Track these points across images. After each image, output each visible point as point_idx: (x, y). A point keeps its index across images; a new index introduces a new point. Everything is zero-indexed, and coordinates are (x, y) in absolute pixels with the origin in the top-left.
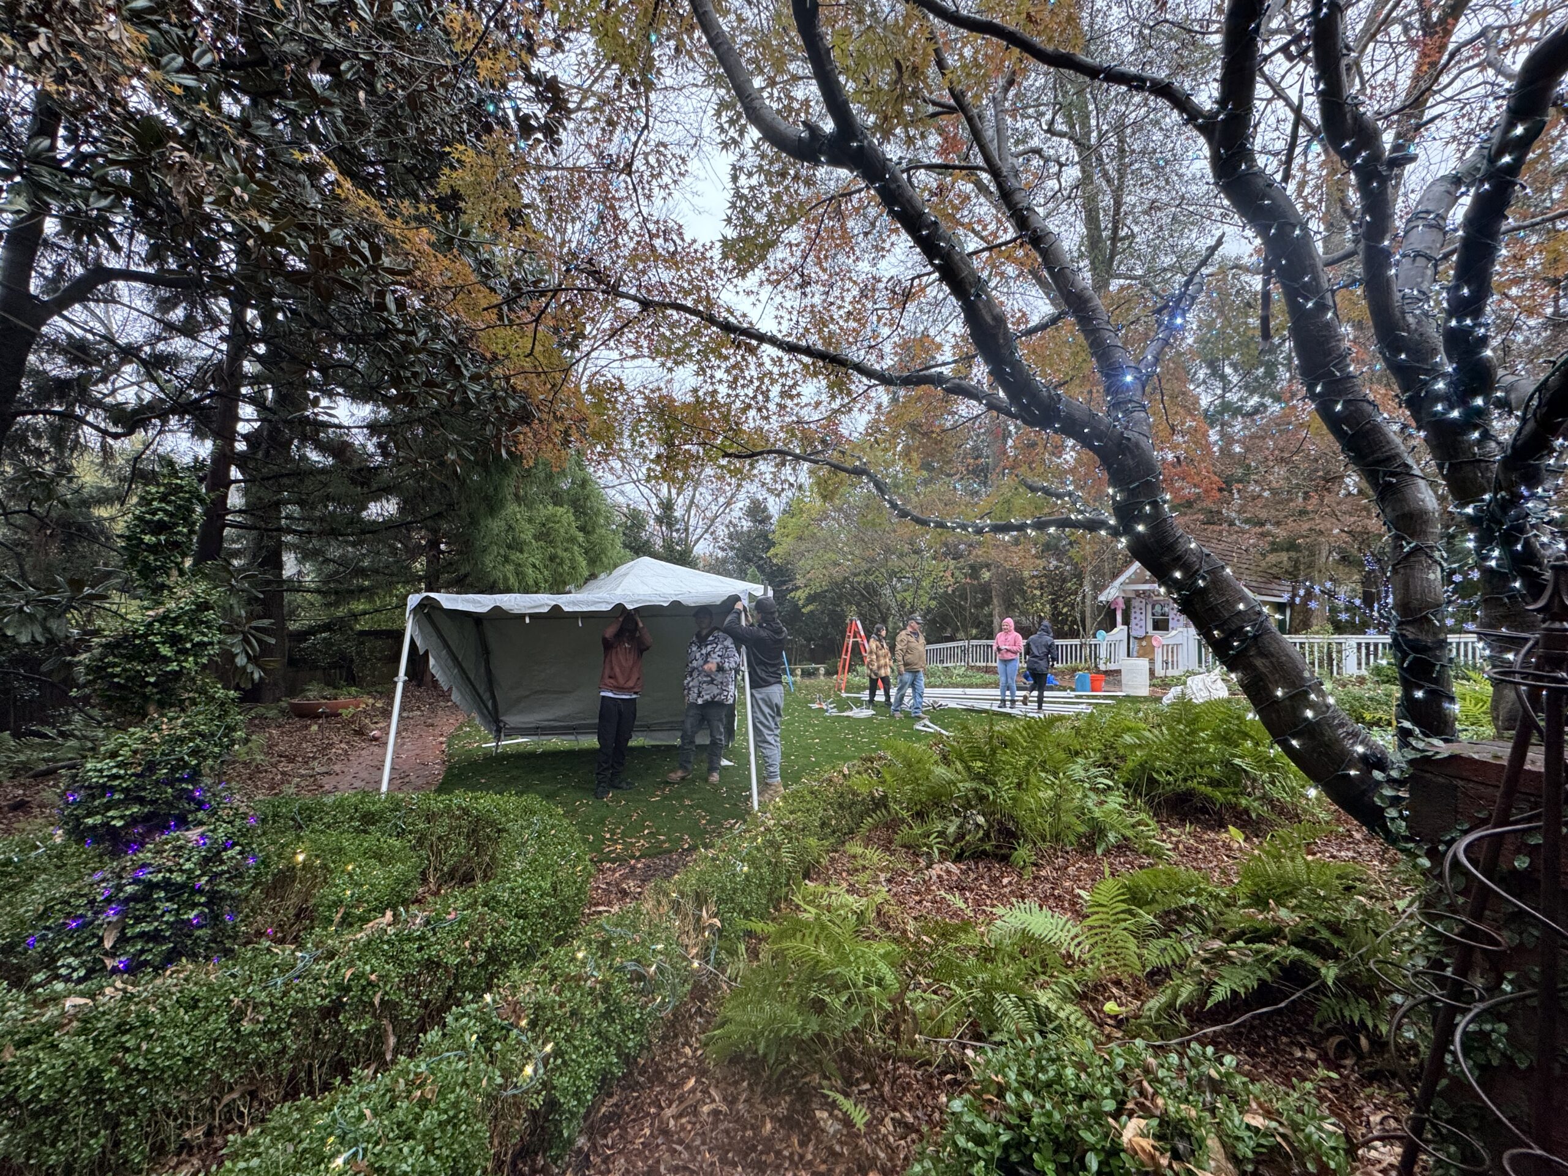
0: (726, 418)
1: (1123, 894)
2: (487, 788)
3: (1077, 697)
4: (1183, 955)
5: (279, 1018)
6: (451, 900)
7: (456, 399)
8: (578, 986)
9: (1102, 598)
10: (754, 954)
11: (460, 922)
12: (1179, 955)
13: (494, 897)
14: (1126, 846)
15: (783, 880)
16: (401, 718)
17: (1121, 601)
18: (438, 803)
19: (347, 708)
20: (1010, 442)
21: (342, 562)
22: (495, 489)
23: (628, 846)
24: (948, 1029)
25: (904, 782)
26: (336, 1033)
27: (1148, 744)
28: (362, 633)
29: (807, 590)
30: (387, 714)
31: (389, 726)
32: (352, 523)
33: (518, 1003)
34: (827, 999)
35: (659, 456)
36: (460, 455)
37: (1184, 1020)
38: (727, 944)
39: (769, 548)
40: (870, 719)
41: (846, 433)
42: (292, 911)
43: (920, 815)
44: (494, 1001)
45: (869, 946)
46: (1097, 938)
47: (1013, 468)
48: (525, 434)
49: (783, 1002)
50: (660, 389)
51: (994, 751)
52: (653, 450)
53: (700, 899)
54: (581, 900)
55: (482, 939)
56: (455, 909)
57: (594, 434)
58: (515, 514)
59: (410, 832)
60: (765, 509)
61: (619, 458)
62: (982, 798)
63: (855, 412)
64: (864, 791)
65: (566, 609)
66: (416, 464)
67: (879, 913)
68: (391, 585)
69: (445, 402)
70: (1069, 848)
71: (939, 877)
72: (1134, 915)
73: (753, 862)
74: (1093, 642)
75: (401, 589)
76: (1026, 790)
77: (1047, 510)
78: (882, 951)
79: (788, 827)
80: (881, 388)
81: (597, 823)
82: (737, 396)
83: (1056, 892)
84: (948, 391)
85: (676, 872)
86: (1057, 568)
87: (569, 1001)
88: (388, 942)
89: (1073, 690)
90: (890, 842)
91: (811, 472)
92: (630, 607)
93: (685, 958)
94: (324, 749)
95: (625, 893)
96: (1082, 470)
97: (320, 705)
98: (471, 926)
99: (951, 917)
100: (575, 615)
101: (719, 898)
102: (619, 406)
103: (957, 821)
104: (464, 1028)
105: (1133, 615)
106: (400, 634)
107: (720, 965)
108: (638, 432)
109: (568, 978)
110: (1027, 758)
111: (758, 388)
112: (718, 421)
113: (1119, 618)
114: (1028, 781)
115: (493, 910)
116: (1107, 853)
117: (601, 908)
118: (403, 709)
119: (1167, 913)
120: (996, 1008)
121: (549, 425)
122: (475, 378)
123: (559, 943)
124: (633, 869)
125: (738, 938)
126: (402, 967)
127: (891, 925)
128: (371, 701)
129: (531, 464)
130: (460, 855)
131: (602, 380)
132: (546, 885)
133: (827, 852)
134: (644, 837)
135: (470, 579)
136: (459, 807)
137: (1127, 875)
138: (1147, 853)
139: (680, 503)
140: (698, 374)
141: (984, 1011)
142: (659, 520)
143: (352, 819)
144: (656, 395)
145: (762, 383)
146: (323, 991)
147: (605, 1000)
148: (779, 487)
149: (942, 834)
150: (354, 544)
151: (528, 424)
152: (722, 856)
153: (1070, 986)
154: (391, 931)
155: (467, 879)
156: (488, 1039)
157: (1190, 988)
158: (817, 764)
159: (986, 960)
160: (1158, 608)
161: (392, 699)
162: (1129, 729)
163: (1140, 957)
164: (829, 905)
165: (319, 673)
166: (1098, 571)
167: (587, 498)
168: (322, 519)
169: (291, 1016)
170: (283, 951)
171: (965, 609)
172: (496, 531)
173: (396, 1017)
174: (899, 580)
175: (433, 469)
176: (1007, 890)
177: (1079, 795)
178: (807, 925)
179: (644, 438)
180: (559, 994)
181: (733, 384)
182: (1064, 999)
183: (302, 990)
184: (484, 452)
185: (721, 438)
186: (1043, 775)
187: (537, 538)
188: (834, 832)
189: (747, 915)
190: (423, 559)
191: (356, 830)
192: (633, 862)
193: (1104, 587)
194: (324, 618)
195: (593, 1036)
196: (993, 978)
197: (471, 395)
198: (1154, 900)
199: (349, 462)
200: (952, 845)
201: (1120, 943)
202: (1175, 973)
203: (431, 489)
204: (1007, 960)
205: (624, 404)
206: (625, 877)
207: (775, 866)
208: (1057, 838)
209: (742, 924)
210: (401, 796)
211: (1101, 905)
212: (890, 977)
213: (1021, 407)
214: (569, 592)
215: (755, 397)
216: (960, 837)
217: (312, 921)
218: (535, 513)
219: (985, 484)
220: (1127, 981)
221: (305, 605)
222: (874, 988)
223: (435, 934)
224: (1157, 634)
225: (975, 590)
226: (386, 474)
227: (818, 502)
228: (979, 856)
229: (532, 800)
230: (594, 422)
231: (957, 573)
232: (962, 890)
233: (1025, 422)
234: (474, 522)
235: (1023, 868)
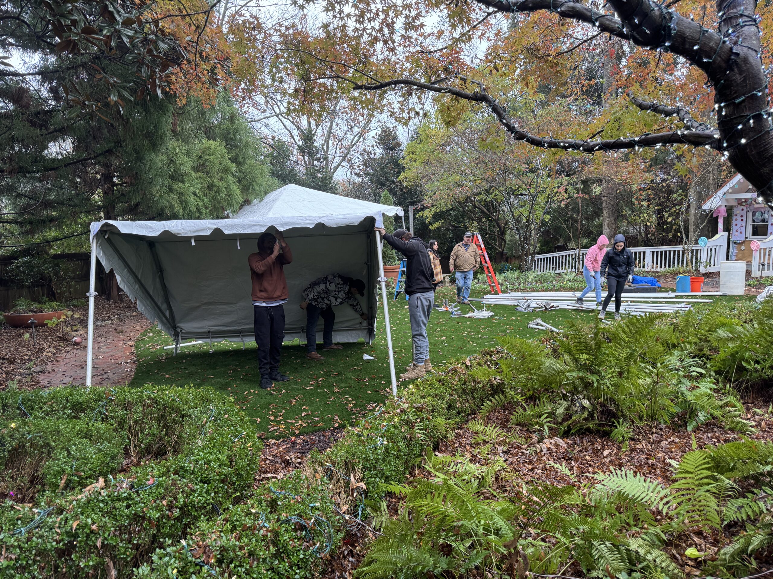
0: (355, 51)
1: (708, 463)
2: (170, 382)
3: (677, 297)
4: (758, 512)
5: (26, 556)
6: (149, 470)
7: (113, 44)
8: (253, 534)
9: (706, 207)
10: (393, 510)
11: (157, 486)
12: (753, 511)
13: (182, 468)
14: (714, 424)
15: (417, 452)
16: (96, 326)
17: (723, 210)
18: (132, 394)
19: (51, 319)
20: (624, 62)
21: (32, 196)
22: (155, 127)
23: (288, 426)
24: (554, 567)
25: (519, 372)
26: (71, 567)
27: (739, 338)
28: (56, 257)
29: (434, 209)
30: (84, 323)
31: (87, 333)
32: (36, 161)
33: (206, 546)
34: (453, 544)
35: (296, 91)
36: (121, 97)
37: (754, 562)
38: (372, 503)
39: (399, 173)
40: (489, 319)
41: (468, 60)
42: (27, 479)
43: (533, 399)
44: (189, 545)
45: (489, 504)
46: (683, 498)
47: (625, 87)
48: (176, 74)
49: (418, 546)
50: (293, 26)
51: (599, 346)
52: (291, 85)
53: (349, 467)
54: (252, 469)
55: (176, 499)
56: (153, 477)
57: (237, 72)
58: (174, 148)
59: (112, 418)
60: (395, 137)
61: (262, 94)
62: (588, 385)
63: (475, 40)
64: (484, 379)
65: (226, 232)
66: (84, 106)
67: (497, 478)
68: (75, 215)
69: (104, 48)
70: (663, 426)
71: (549, 449)
72: (716, 480)
73: (391, 438)
74: (695, 247)
75: (84, 218)
76: (627, 378)
77: (656, 127)
78: (499, 508)
79: (419, 409)
80: (499, 15)
81: (262, 408)
82: (364, 29)
83: (650, 462)
84: (563, 15)
85: (329, 446)
86: (664, 180)
87: (247, 545)
88: (102, 501)
89: (674, 291)
90: (507, 421)
91: (435, 100)
92: (281, 229)
93: (338, 514)
94: (38, 353)
95: (287, 463)
96: (692, 86)
97: (29, 318)
98: (166, 489)
99: (559, 482)
100: (234, 237)
101: (364, 467)
102: (258, 44)
103: (565, 404)
104: (167, 564)
105: (734, 222)
106: (87, 257)
107: (366, 519)
108: (277, 68)
109: (245, 528)
110: (628, 351)
111: (384, 20)
112: (348, 55)
113: (721, 225)
114: (629, 371)
115: (183, 477)
116: (696, 429)
117: (269, 475)
118: (96, 319)
119: (746, 478)
120: (594, 552)
121: (197, 65)
122: (127, 23)
123: (237, 501)
124: (294, 444)
125: (381, 498)
126: (116, 520)
127: (508, 488)
128: (70, 313)
129: (184, 102)
130: (153, 435)
131: (240, 20)
132: (224, 458)
133: (453, 429)
134: (302, 418)
135: (140, 208)
136: (149, 398)
137: (713, 447)
138: (732, 430)
139: (319, 134)
140: (327, 10)
141: (584, 553)
142: (301, 150)
143: (65, 407)
144: (291, 32)
145: (387, 15)
146: (57, 537)
147: (275, 545)
148: (406, 116)
149: (551, 415)
150: (40, 180)
151: (179, 65)
152: (365, 433)
153: (657, 536)
154: (104, 493)
155: (161, 453)
156: (186, 572)
157: (761, 537)
158: (444, 357)
159: (587, 515)
160: (758, 215)
161: (87, 311)
162: (723, 325)
163: (719, 513)
164: (456, 472)
165: (25, 291)
166: (702, 183)
167: (236, 131)
168: (10, 159)
169: (36, 555)
170: (24, 508)
171: (576, 221)
172: (159, 165)
173: (115, 556)
174: (516, 196)
175: (100, 110)
176: (607, 460)
177: (674, 382)
178: (437, 487)
179: (283, 74)
180: (239, 540)
181: (360, 19)
182: (653, 545)
183: (41, 537)
184: (142, 92)
185: (352, 71)
186: (643, 365)
187: (195, 169)
188: (459, 413)
189: (387, 479)
190: (100, 191)
191: (70, 417)
192: (293, 438)
193: (708, 197)
194: (22, 243)
195: (267, 570)
196: (592, 529)
197: (126, 40)
198: (734, 468)
199: (27, 106)
200: (561, 424)
201: (703, 502)
202: (749, 526)
203: (100, 128)
204: (604, 516)
205: (263, 42)
206: (287, 451)
207: (409, 440)
208: (653, 417)
209: (384, 487)
210: (102, 389)
211: (688, 472)
212: (505, 529)
213: (634, 27)
214: (228, 217)
215: (381, 30)
216: (568, 416)
217: (43, 486)
218: (191, 147)
219: (599, 103)
220: (707, 531)
221: (6, 234)
222: (492, 537)
223: (138, 495)
224: (756, 239)
225: (586, 203)
226: (59, 116)
227: (443, 128)
228: (584, 432)
229: (209, 391)
230: (237, 61)
231: (570, 189)
232: (568, 460)
233: (637, 42)
234: (140, 158)
235: (622, 442)
